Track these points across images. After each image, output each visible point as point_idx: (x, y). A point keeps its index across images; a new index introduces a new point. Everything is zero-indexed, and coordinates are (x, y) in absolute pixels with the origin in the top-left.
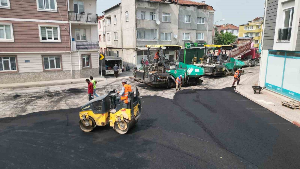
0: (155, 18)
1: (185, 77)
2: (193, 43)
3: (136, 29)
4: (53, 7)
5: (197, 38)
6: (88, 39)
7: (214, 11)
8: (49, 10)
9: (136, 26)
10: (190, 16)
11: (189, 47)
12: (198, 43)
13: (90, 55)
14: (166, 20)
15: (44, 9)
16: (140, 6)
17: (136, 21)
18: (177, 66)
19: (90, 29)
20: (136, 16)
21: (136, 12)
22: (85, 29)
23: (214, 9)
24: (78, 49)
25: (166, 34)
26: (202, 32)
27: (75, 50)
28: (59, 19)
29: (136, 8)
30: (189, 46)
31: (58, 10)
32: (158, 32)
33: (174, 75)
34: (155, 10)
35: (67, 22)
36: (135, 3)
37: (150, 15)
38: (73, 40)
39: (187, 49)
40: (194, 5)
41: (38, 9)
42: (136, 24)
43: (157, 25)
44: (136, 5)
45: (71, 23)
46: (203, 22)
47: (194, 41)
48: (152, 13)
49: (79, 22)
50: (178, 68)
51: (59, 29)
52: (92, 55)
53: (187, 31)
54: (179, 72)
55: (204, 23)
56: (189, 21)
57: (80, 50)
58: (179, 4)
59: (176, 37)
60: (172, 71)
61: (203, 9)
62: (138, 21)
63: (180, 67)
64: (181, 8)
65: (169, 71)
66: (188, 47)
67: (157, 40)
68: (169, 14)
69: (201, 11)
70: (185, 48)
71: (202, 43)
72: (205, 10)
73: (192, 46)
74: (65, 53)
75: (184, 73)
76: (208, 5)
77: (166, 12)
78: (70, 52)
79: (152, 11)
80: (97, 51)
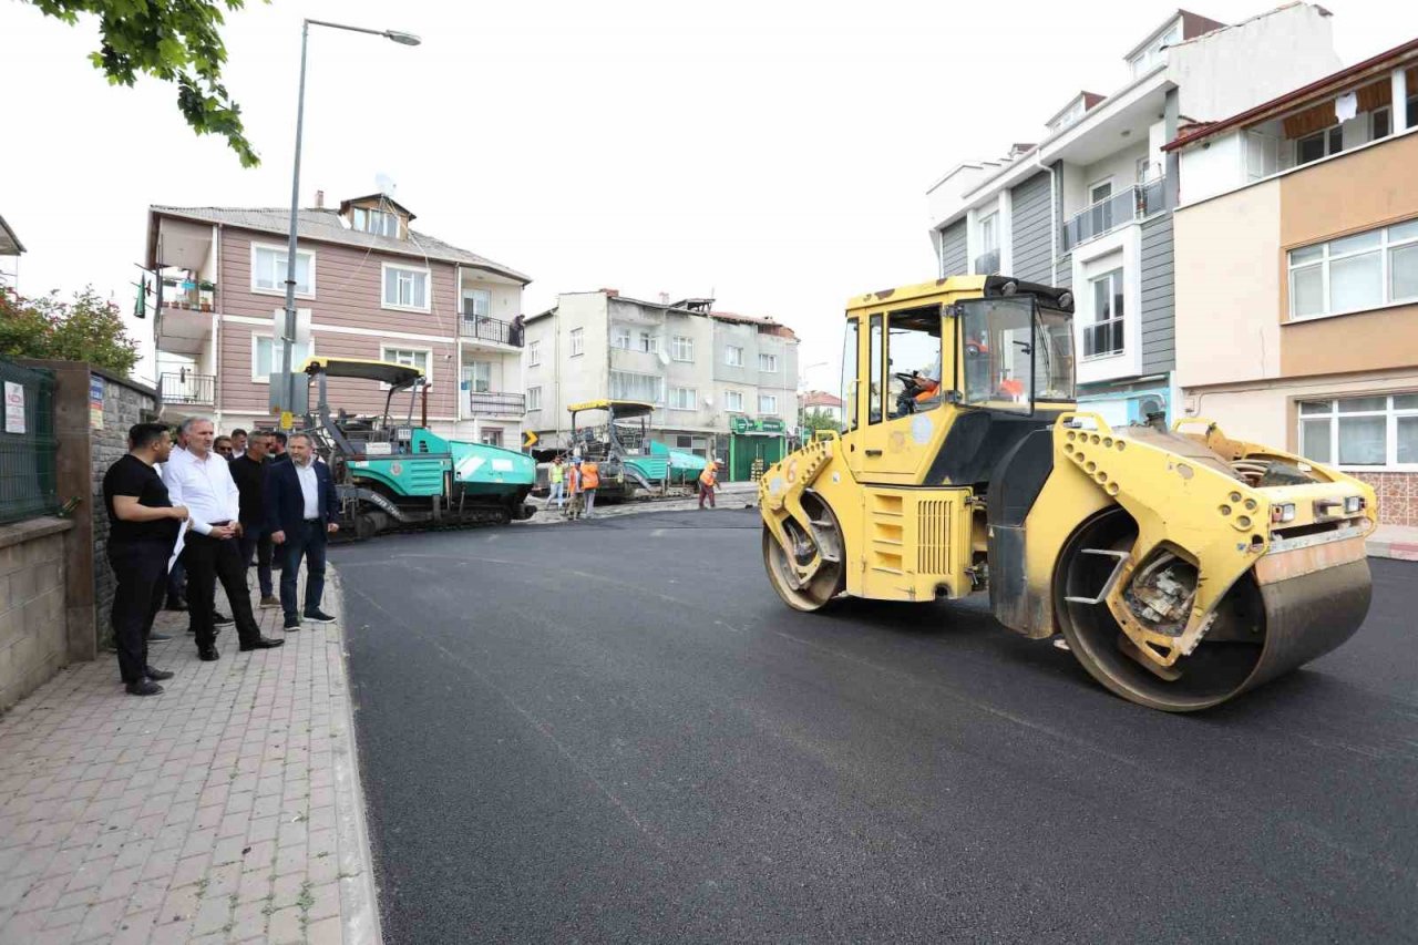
0: (653, 348)
1: (447, 491)
2: (752, 422)
3: (609, 373)
4: (420, 301)
5: (759, 410)
6: (495, 387)
7: (799, 341)
8: (411, 307)
9: (610, 366)
10: (740, 350)
11: (744, 430)
12: (765, 423)
13: (499, 433)
14: (683, 355)
15: (397, 306)
16: (619, 317)
17: (609, 352)
18: (401, 443)
19: (502, 364)
20: (609, 340)
21: (608, 329)
22: (488, 363)
23: (796, 335)
24: (475, 412)
25: (683, 391)
26: (770, 393)
27: (468, 415)
28: (436, 331)
29: (608, 320)
30: (742, 426)
31: (433, 309)
32: (663, 387)
33: (391, 481)
34: (652, 327)
35: (451, 340)
36: (608, 306)
37: (642, 340)
38: (464, 387)
39: (737, 436)
40: (750, 323)
41: (384, 305)
42: (610, 359)
43: (660, 364)
44: (608, 312)
45: (463, 344)
46: (772, 369)
47: (754, 417)
48: (647, 336)
49: (483, 343)
50: (409, 451)
51: (430, 357)
52: (505, 431)
53: (737, 389)
54: (413, 471)
55: (775, 371)
56: (740, 363)
57: (477, 417)
58: (715, 318)
59: (710, 402)
60: (379, 466)
61: (769, 333)
62: (614, 353)
63: (416, 448)
64: (719, 328)
65: (365, 464)
66: (739, 430)
67: (661, 406)
68: (690, 341)
69: (766, 338)
70: (734, 433)
71: (773, 422)
72: (775, 338)
73: (751, 429)
74: (443, 421)
75: (440, 474)
76: (781, 326)
77: (683, 335)
78: (454, 419)
79: (646, 331)
80: (518, 422)
